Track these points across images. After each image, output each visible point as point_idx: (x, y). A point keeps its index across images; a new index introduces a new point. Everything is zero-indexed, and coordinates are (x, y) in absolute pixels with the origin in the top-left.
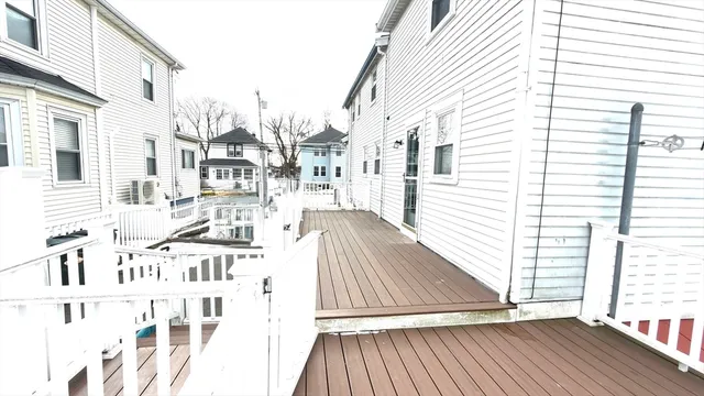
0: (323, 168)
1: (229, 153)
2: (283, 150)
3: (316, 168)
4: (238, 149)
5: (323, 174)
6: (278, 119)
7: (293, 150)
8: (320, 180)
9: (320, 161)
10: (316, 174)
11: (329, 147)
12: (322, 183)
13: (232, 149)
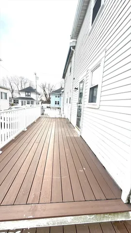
0: (58, 102)
1: (26, 95)
2: (46, 95)
3: (56, 102)
4: (29, 94)
5: (58, 104)
6: (44, 84)
7: (50, 95)
8: (57, 106)
9: (57, 99)
10: (56, 104)
11: (61, 94)
12: (58, 107)
13: (27, 94)
